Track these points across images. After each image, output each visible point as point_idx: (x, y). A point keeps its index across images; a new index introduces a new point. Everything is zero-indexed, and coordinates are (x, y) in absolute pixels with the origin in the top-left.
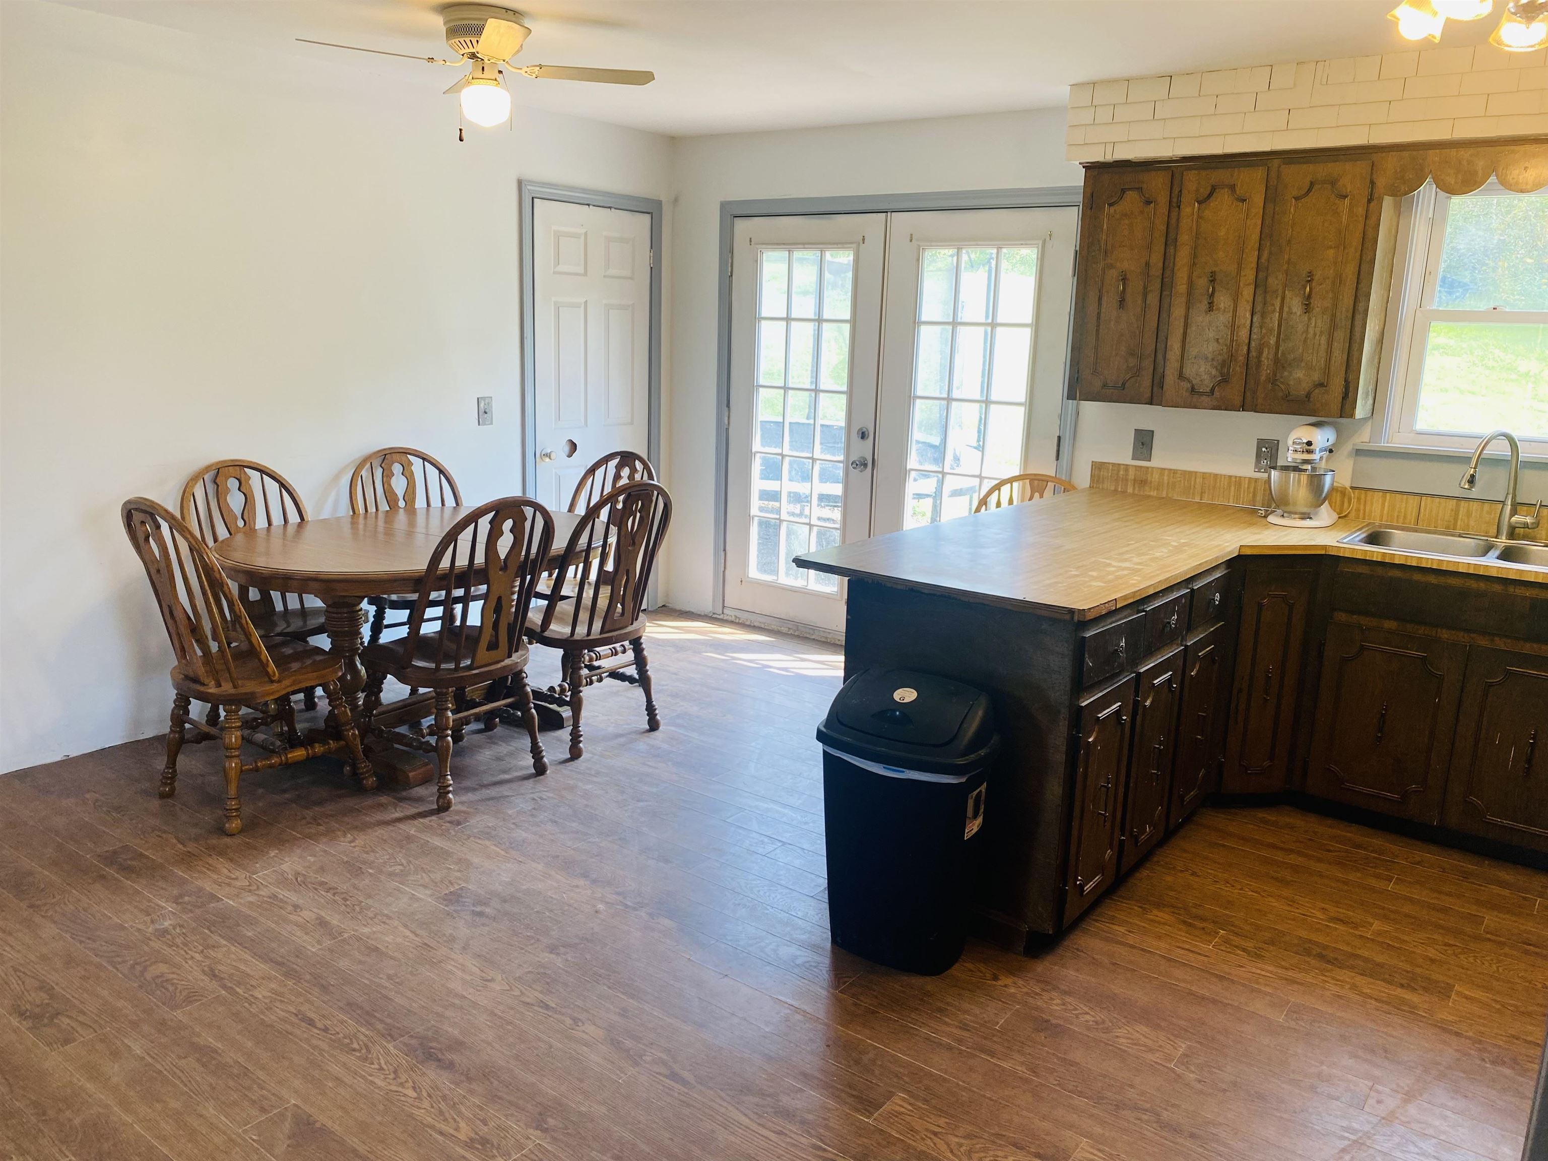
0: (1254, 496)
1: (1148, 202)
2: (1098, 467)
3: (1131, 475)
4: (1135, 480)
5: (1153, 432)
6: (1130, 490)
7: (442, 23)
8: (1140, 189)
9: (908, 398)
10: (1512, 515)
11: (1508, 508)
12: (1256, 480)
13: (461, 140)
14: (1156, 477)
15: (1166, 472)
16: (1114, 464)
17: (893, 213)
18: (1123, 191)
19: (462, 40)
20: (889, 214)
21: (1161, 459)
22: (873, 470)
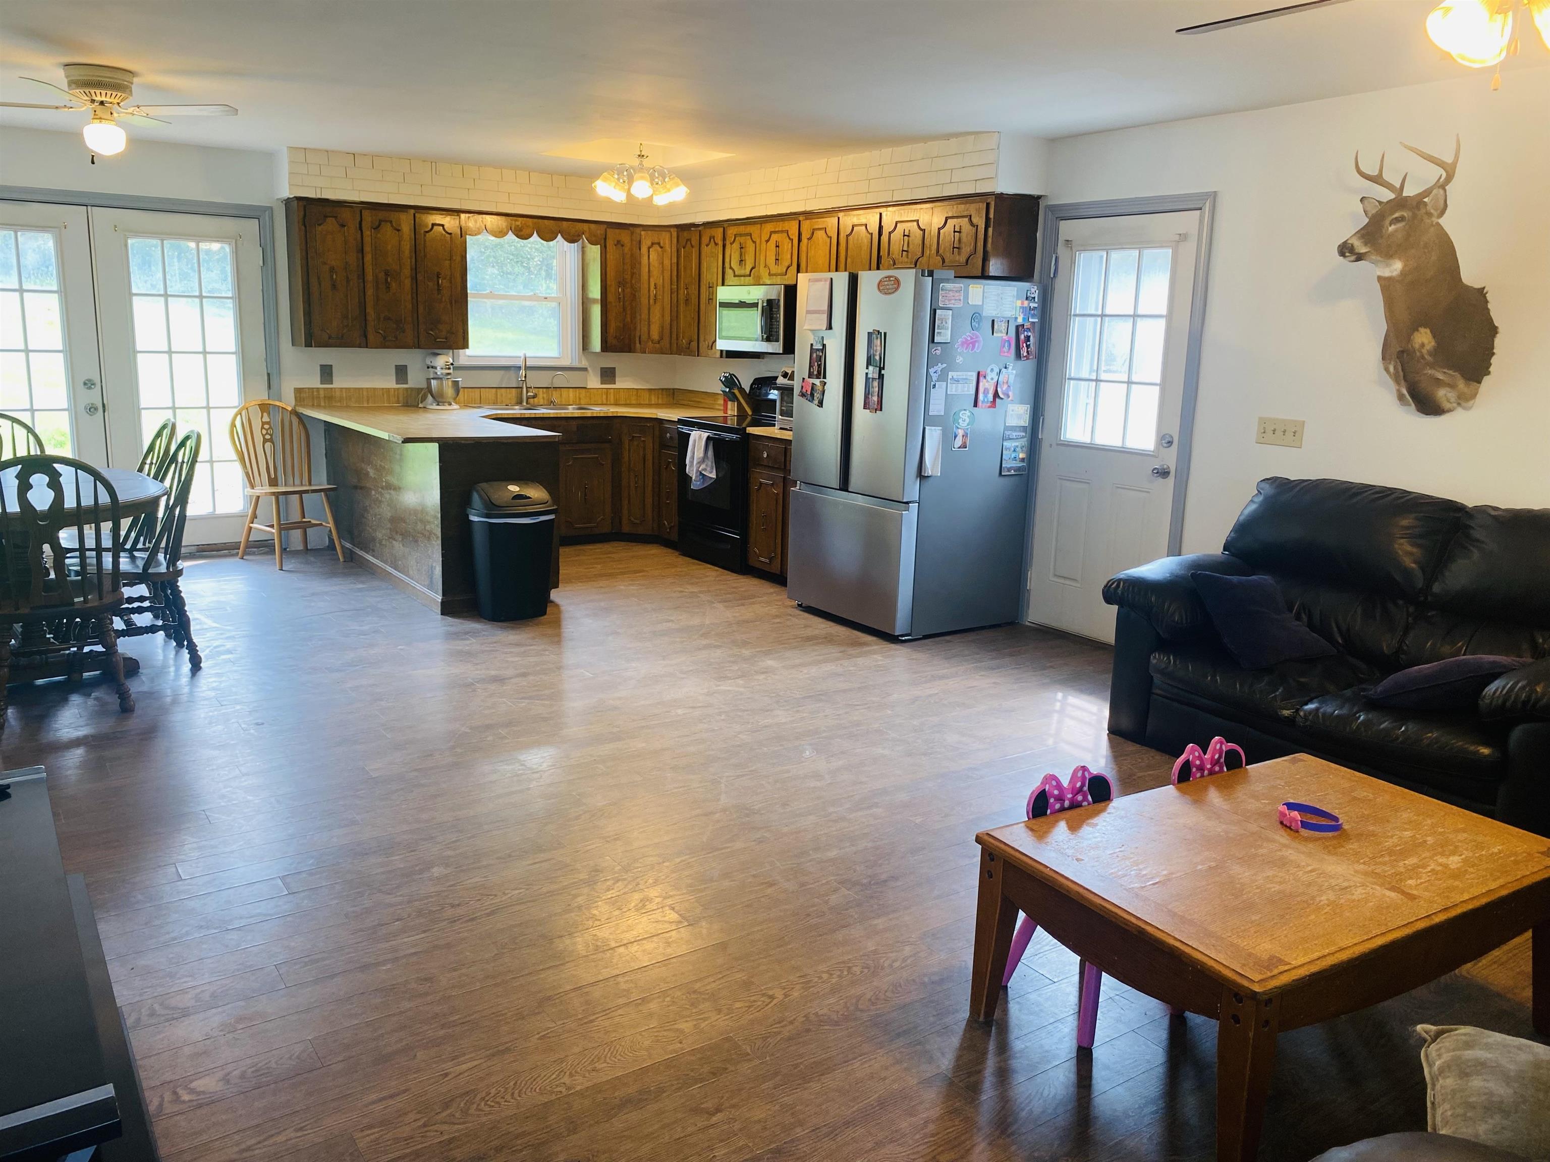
0: (398, 398)
1: (343, 226)
2: (298, 391)
3: (322, 393)
4: (325, 397)
5: (331, 366)
6: (322, 404)
7: (63, 75)
8: (336, 217)
9: (129, 352)
10: (527, 393)
11: (525, 389)
12: (398, 389)
13: (93, 163)
14: (338, 394)
15: (344, 390)
16: (309, 388)
17: (93, 208)
18: (326, 217)
19: (87, 91)
20: (89, 208)
21: (340, 382)
22: (104, 412)
